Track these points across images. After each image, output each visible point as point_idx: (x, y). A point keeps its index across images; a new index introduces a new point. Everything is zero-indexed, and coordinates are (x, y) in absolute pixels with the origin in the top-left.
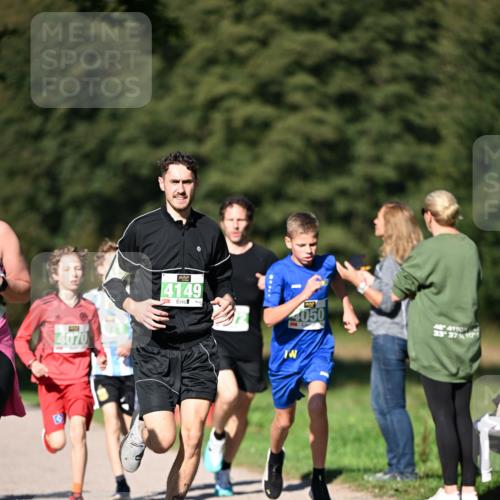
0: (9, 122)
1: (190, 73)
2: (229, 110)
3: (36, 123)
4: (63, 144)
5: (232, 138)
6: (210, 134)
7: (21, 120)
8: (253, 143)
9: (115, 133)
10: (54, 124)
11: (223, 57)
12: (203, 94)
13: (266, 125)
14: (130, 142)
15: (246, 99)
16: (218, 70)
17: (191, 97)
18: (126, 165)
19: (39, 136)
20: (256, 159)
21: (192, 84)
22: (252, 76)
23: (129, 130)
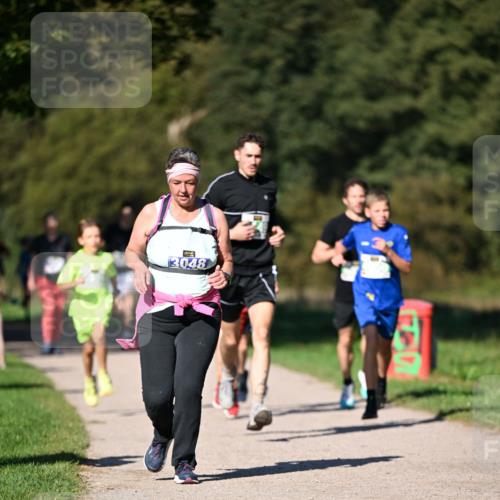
0: (226, 75)
1: (408, 26)
2: (446, 63)
3: (252, 76)
4: (281, 98)
5: (449, 90)
6: (427, 86)
7: (238, 73)
8: (470, 97)
9: (331, 86)
10: (271, 78)
11: (441, 10)
12: (418, 48)
13: (483, 78)
14: (347, 96)
15: (463, 52)
16: (434, 23)
17: (407, 51)
18: (342, 119)
19: (254, 90)
20: (473, 112)
21: (407, 38)
22: (470, 28)
23: (347, 83)
